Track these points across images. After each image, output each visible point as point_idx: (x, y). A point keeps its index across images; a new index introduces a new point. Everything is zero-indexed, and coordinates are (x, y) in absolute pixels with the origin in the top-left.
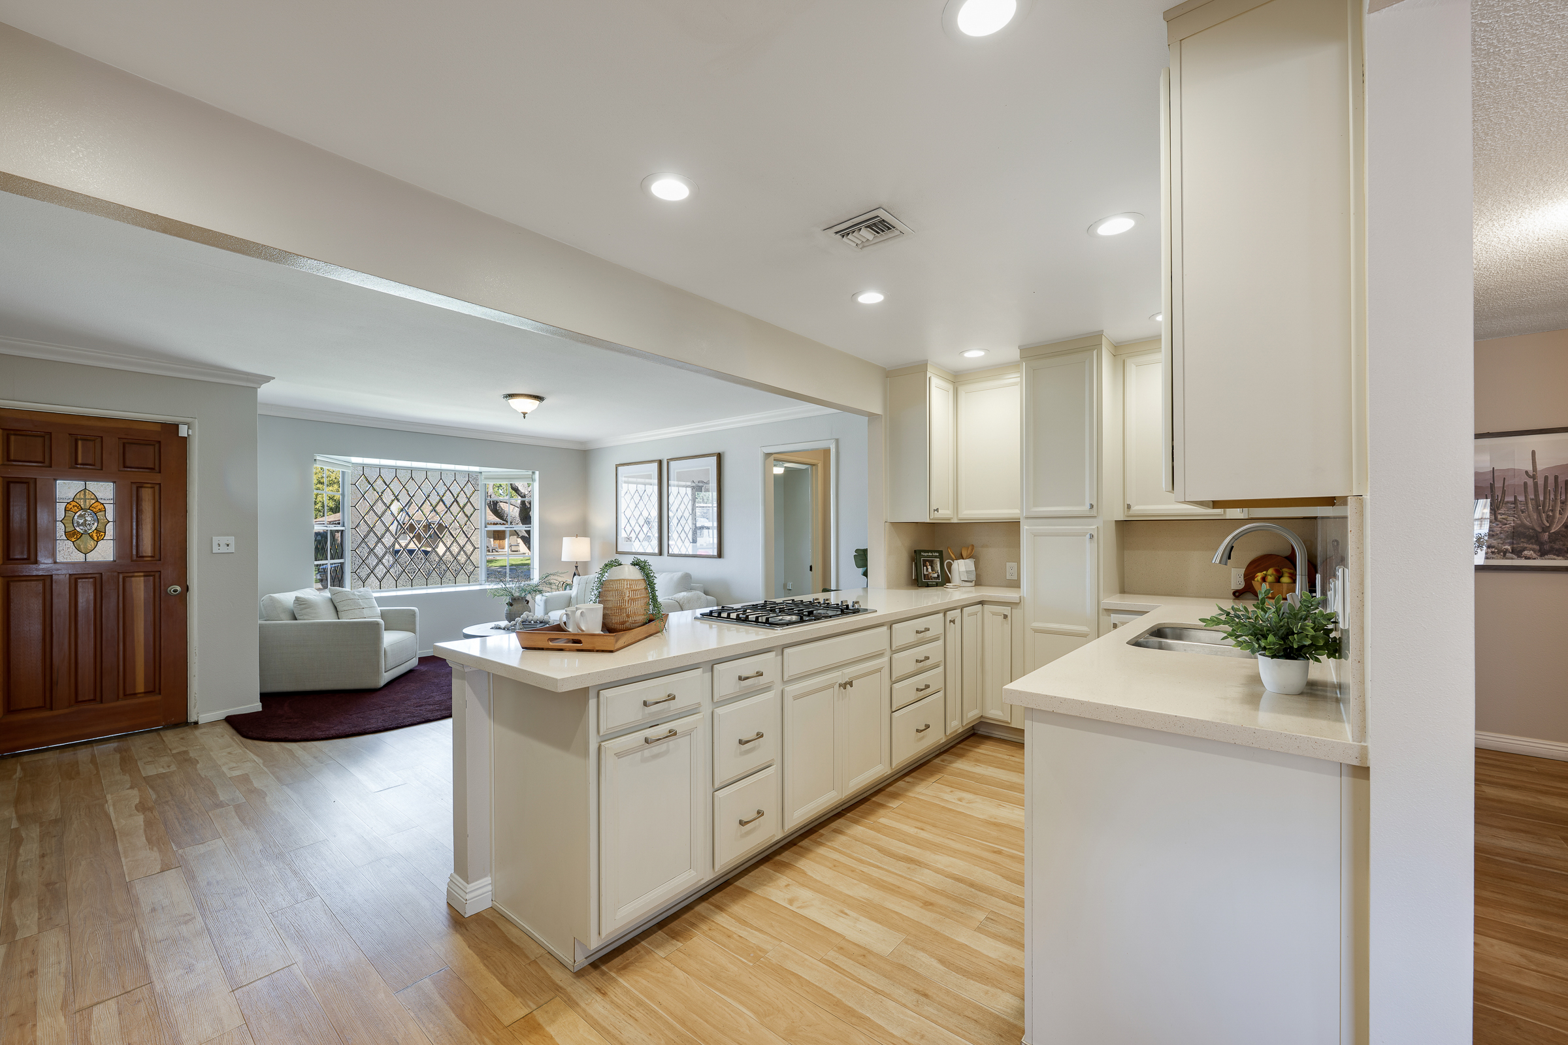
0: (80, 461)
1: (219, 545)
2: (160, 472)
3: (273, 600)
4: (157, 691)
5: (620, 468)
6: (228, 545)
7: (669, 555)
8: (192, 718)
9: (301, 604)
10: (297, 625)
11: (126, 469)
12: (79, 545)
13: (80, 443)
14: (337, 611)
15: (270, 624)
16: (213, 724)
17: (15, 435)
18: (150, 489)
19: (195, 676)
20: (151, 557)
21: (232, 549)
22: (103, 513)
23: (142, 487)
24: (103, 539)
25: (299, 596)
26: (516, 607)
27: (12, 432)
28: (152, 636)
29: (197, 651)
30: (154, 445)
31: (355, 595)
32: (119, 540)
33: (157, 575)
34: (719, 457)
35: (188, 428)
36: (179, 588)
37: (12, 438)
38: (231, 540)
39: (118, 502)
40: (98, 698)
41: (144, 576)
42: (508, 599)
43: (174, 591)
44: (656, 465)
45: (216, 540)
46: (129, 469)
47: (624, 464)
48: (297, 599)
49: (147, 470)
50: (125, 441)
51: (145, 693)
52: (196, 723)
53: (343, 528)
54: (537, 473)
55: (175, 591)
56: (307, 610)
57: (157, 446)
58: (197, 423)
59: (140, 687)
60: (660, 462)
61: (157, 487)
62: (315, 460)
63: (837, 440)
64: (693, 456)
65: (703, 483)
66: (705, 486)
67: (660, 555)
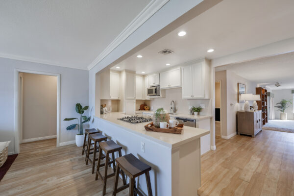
63: (61, 75)
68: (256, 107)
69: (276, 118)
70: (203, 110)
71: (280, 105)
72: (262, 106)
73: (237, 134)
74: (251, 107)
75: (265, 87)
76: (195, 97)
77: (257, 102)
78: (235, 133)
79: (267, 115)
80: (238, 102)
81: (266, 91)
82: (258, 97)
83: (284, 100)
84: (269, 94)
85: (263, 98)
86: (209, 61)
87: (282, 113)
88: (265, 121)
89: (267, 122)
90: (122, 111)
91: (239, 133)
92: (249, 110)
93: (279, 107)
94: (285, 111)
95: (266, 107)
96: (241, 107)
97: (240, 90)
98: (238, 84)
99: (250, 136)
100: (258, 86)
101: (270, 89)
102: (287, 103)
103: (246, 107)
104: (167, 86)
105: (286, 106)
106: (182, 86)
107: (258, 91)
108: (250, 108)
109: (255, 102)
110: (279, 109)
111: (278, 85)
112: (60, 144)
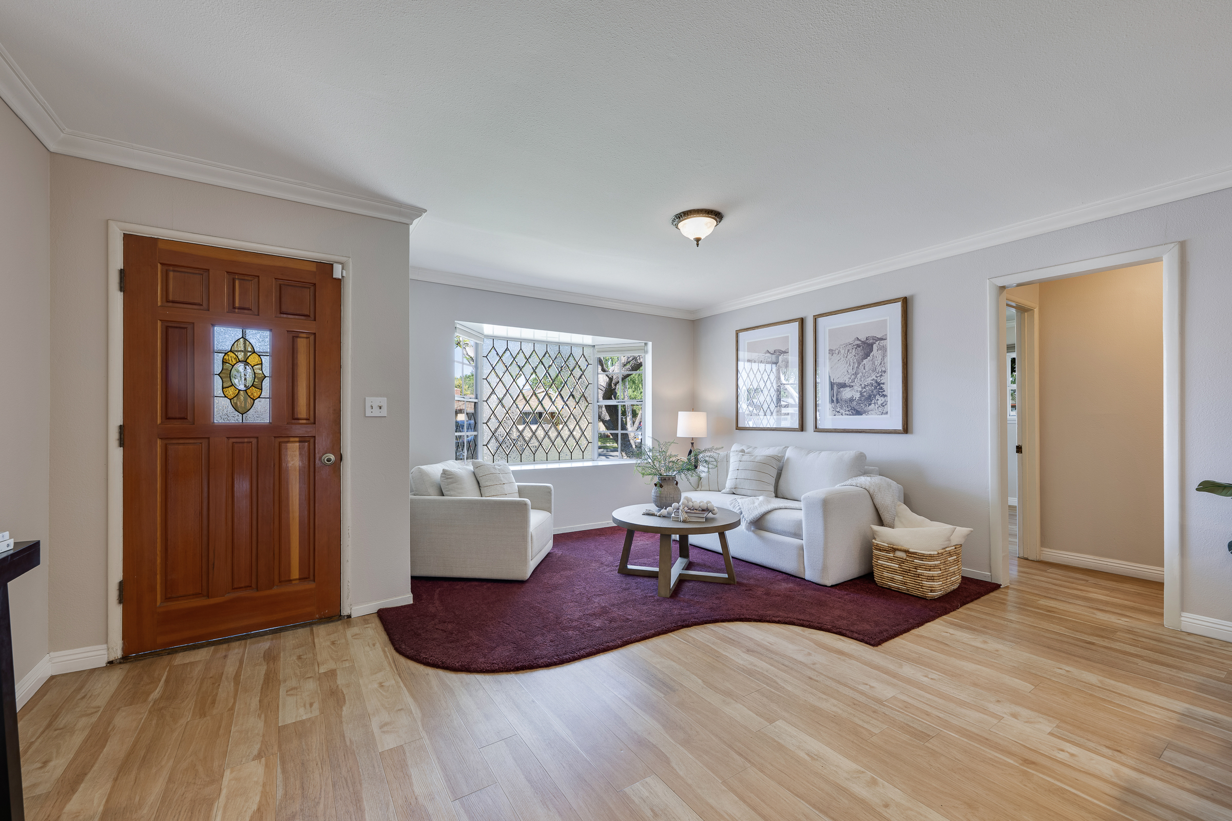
0: (237, 305)
1: (372, 407)
2: (315, 320)
3: (421, 471)
4: (312, 578)
5: (741, 334)
6: (380, 408)
7: (817, 429)
8: (345, 611)
9: (448, 478)
10: (444, 502)
11: (282, 315)
12: (236, 404)
13: (237, 282)
14: (480, 487)
15: (419, 500)
16: (365, 619)
17: (174, 271)
18: (305, 340)
19: (348, 561)
20: (306, 419)
21: (384, 412)
22: (260, 366)
23: (297, 337)
24: (259, 397)
25: (446, 468)
26: (667, 489)
27: (171, 268)
28: (306, 513)
29: (350, 532)
30: (310, 288)
31: (495, 468)
32: (275, 398)
33: (312, 440)
34: (906, 303)
35: (343, 269)
36: (332, 457)
37: (171, 274)
38: (383, 401)
39: (275, 354)
40: (254, 585)
41: (300, 442)
42: (656, 479)
43: (327, 461)
44: (796, 325)
45: (369, 401)
46: (285, 316)
47: (748, 329)
48: (445, 472)
49: (302, 317)
50: (281, 282)
51: (300, 579)
52: (349, 616)
53: (476, 401)
54: (650, 344)
55: (329, 460)
56: (454, 485)
57: (312, 288)
58: (351, 264)
59: (295, 574)
60: (802, 321)
61: (312, 337)
62: (456, 327)
64: (857, 307)
65: (875, 340)
66: (877, 343)
67: (802, 431)
112: (1182, 619)
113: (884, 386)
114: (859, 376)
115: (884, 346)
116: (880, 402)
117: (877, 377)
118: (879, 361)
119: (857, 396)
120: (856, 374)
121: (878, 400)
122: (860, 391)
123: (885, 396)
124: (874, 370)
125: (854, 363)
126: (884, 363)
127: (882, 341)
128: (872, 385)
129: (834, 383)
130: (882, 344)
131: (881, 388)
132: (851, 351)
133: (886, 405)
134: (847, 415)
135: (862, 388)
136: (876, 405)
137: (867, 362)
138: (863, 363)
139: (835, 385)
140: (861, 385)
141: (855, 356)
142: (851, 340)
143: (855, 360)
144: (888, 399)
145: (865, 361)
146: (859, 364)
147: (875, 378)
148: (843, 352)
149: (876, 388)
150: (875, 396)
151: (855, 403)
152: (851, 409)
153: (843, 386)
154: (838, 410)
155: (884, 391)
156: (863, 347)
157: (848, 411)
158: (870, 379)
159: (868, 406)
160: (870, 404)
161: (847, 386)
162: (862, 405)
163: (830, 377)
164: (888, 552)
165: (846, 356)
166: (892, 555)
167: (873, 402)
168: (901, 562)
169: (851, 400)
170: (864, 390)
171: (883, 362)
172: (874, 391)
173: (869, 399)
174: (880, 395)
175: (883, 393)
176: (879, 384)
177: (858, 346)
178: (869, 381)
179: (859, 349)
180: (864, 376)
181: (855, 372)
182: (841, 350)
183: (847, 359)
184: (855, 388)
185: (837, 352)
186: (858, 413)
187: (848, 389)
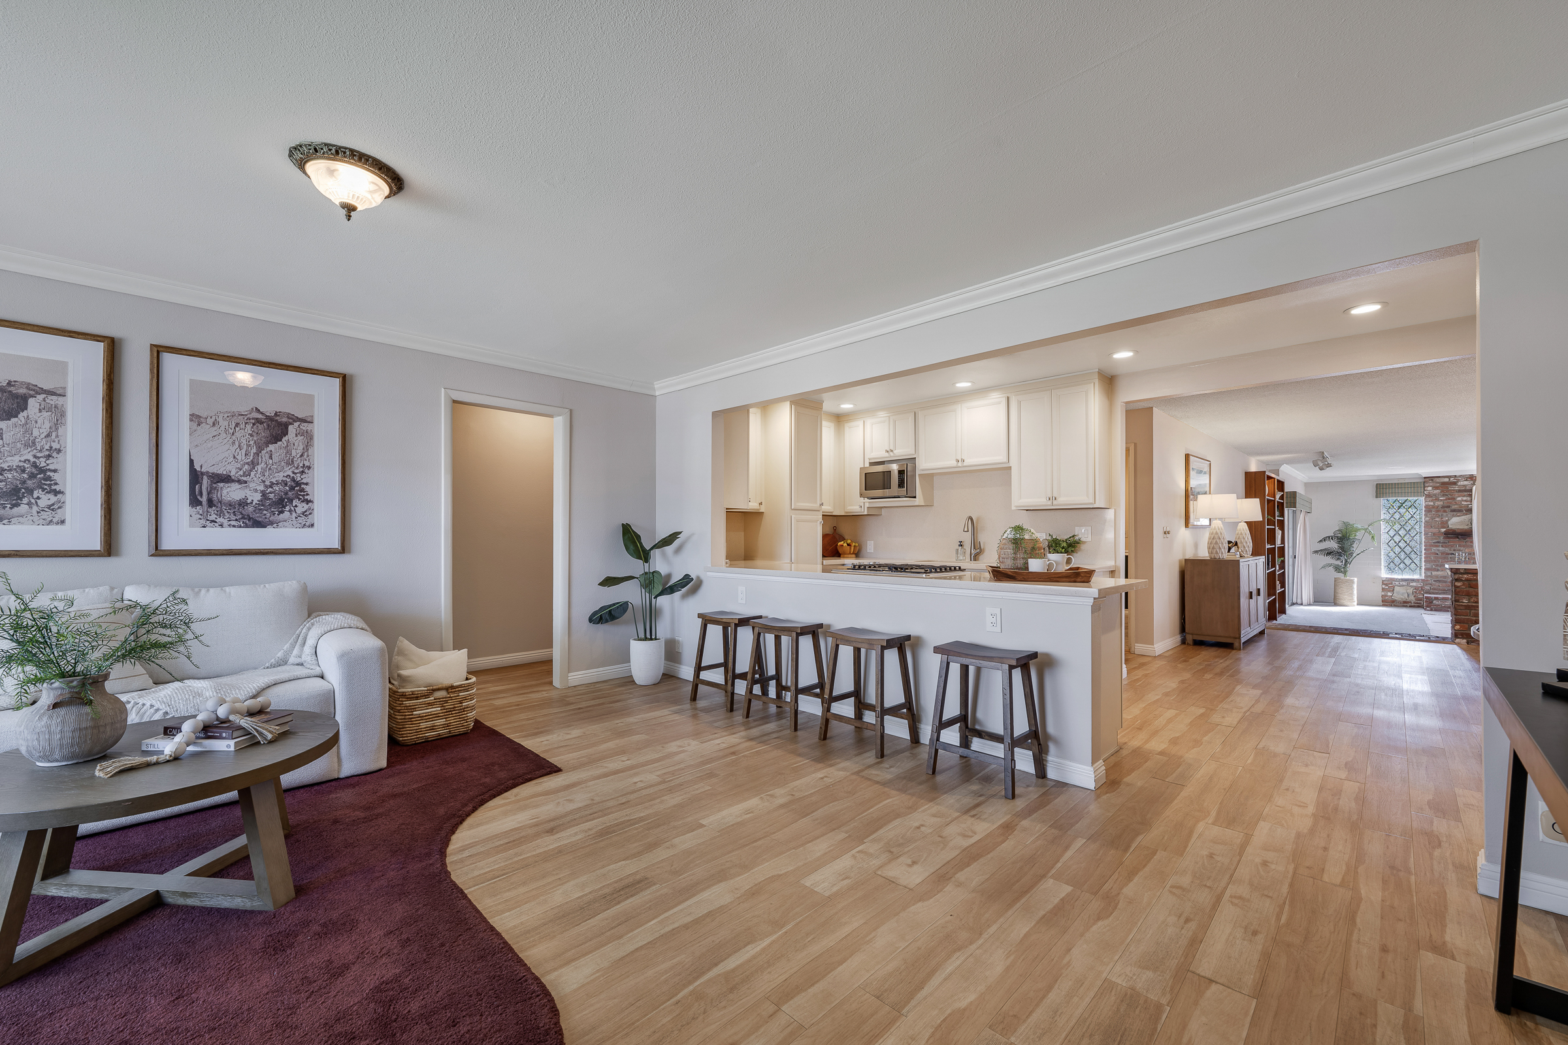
7: (157, 552)
34: (347, 382)
63: (571, 411)
64: (261, 362)
65: (292, 419)
66: (296, 424)
67: (109, 555)
68: (1247, 542)
69: (1318, 601)
70: (1083, 547)
71: (1333, 545)
72: (1268, 546)
73: (1183, 642)
74: (1233, 544)
75: (1277, 472)
76: (1063, 500)
77: (1250, 524)
78: (1178, 638)
79: (1283, 585)
80: (1187, 525)
81: (1281, 485)
82: (1252, 509)
83: (1346, 524)
84: (1292, 499)
85: (1271, 513)
86: (1110, 381)
87: (1341, 575)
88: (1276, 608)
89: (1283, 611)
90: (771, 556)
91: (1189, 638)
92: (1225, 556)
93: (1329, 553)
94: (1350, 568)
95: (1282, 550)
96: (1196, 546)
97: (1193, 483)
98: (1187, 456)
99: (1227, 645)
100: (1253, 468)
101: (1295, 477)
102: (1359, 535)
103: (1213, 544)
104: (953, 463)
105: (1356, 548)
106: (1013, 463)
107: (1254, 484)
108: (1226, 546)
109: (1244, 527)
110: (1329, 560)
111: (1322, 461)
112: (569, 678)
113: (307, 488)
114: (259, 468)
115: (309, 432)
116: (300, 510)
117: (293, 473)
118: (300, 452)
119: (257, 497)
120: (253, 464)
121: (296, 506)
122: (262, 492)
123: (308, 502)
124: (290, 463)
125: (248, 446)
126: (308, 456)
127: (306, 424)
128: (286, 484)
129: (202, 474)
130: (304, 428)
131: (303, 490)
132: (242, 426)
133: (310, 514)
134: (234, 526)
135: (266, 486)
136: (294, 514)
137: (276, 449)
138: (268, 449)
139: (205, 478)
140: (264, 482)
141: (251, 435)
142: (244, 409)
143: (252, 443)
144: (316, 506)
145: (272, 447)
146: (260, 449)
147: (292, 475)
148: (224, 424)
149: (292, 488)
150: (291, 501)
151: (250, 509)
152: (243, 518)
153: (227, 479)
154: (213, 517)
155: (308, 494)
156: (268, 425)
157: (236, 520)
158: (281, 474)
159: (278, 515)
160: (281, 512)
161: (233, 481)
162: (265, 512)
163: (191, 462)
164: (426, 696)
165: (231, 431)
166: (433, 698)
167: (287, 508)
168: (442, 702)
169: (243, 503)
170: (271, 489)
171: (306, 454)
172: (290, 493)
173: (281, 504)
174: (299, 499)
175: (306, 497)
176: (298, 484)
177: (258, 421)
178: (280, 476)
179: (260, 427)
180: (270, 469)
181: (252, 461)
182: (220, 419)
183: (234, 437)
184: (252, 485)
185: (210, 421)
186: (258, 524)
187: (235, 486)
